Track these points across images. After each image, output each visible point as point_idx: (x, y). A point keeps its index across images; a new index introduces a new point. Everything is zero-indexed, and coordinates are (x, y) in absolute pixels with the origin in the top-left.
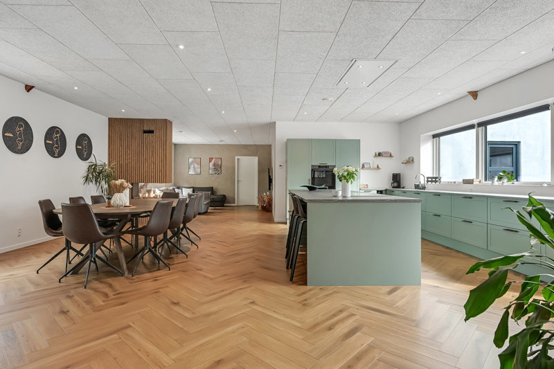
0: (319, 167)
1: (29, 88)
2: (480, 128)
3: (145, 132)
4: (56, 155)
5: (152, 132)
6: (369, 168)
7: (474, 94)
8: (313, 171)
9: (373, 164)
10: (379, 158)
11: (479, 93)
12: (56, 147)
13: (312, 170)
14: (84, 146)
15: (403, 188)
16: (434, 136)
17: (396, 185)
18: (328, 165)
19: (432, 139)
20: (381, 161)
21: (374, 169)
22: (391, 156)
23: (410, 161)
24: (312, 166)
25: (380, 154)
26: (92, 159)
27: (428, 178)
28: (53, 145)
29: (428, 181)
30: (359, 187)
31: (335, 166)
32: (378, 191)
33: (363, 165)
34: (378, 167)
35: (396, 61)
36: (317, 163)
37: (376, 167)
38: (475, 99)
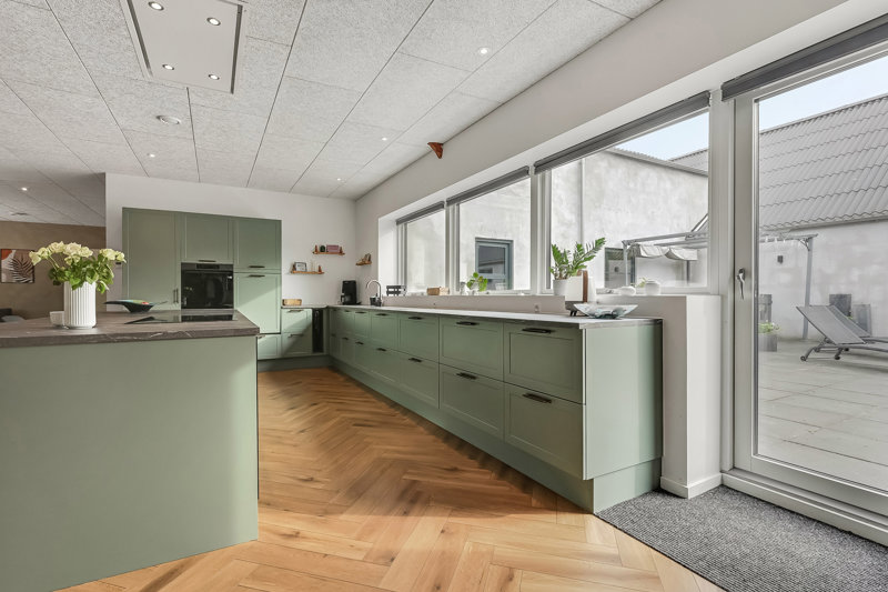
0: (198, 266)
2: (451, 207)
6: (306, 272)
7: (438, 148)
9: (312, 263)
10: (322, 256)
11: (444, 147)
13: (183, 272)
15: (359, 304)
16: (399, 222)
17: (347, 299)
18: (217, 263)
19: (396, 227)
20: (324, 261)
21: (315, 273)
22: (341, 253)
23: (367, 261)
24: (185, 264)
25: (323, 249)
27: (388, 287)
29: (388, 293)
30: (280, 304)
31: (231, 266)
32: (314, 310)
33: (294, 266)
34: (320, 270)
35: (240, 8)
36: (194, 260)
37: (316, 270)
38: (440, 157)
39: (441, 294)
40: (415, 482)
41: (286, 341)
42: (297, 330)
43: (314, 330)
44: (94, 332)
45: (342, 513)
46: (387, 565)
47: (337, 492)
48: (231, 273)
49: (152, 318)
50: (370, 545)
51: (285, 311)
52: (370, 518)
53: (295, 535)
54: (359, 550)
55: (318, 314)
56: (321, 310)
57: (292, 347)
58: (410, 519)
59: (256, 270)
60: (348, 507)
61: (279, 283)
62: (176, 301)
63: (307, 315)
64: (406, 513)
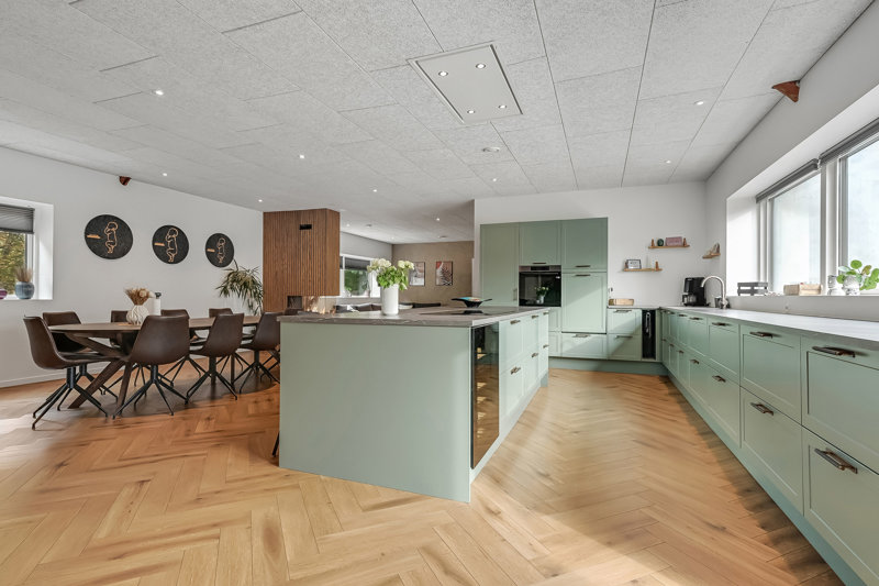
0: (533, 268)
1: (125, 181)
2: (830, 166)
3: (302, 228)
4: (171, 260)
5: (309, 227)
6: (639, 269)
7: (791, 89)
8: (522, 276)
9: (647, 260)
10: (660, 250)
11: (799, 86)
12: (172, 251)
13: (520, 274)
14: (220, 250)
16: (759, 198)
17: (692, 299)
18: (547, 265)
19: (756, 206)
20: (662, 256)
21: (649, 270)
22: (685, 245)
23: (716, 253)
24: (522, 267)
25: (660, 243)
26: (231, 266)
27: (740, 285)
28: (166, 247)
29: (740, 292)
30: (606, 303)
31: (560, 267)
32: (644, 312)
33: (626, 264)
34: (657, 266)
35: (492, 46)
36: (529, 263)
37: (653, 266)
38: (795, 100)
39: (803, 293)
40: (651, 519)
41: (613, 344)
42: (627, 332)
43: (645, 333)
44: (397, 318)
45: (547, 513)
46: (546, 576)
47: (560, 495)
48: (560, 275)
49: (480, 312)
50: (547, 552)
51: (610, 311)
52: (568, 530)
53: (495, 513)
54: (534, 551)
55: (650, 317)
56: (653, 312)
57: (619, 349)
58: (610, 551)
59: (583, 270)
60: (557, 511)
61: (604, 281)
62: (515, 300)
63: (635, 317)
64: (610, 544)
